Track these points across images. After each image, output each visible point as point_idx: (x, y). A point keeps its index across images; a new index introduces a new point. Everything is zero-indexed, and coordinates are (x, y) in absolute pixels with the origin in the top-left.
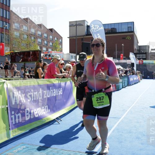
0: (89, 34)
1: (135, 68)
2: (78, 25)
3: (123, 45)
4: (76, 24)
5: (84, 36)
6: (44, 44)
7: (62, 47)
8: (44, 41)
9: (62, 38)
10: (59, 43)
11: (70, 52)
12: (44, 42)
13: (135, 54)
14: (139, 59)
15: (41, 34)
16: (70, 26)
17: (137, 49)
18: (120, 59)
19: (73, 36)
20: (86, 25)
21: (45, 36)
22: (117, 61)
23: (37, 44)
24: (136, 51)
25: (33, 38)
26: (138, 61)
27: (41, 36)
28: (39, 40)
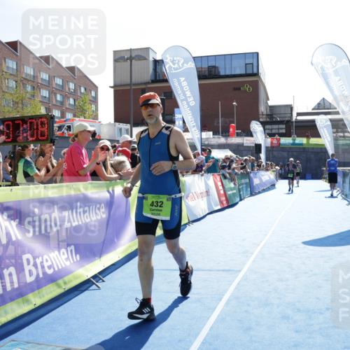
0: (158, 78)
1: (263, 156)
2: (133, 58)
3: (234, 103)
4: (131, 56)
5: (148, 83)
6: (56, 101)
7: (97, 109)
8: (55, 94)
9: (97, 87)
10: (91, 100)
11: (116, 120)
12: (56, 98)
13: (263, 124)
14: (271, 135)
15: (47, 79)
16: (116, 61)
17: (265, 113)
18: (229, 136)
19: (123, 83)
20: (151, 59)
21: (58, 83)
22: (222, 140)
23: (41, 102)
24: (264, 116)
25: (29, 88)
26: (269, 140)
27: (48, 85)
28: (45, 93)
